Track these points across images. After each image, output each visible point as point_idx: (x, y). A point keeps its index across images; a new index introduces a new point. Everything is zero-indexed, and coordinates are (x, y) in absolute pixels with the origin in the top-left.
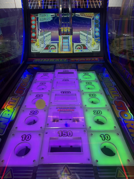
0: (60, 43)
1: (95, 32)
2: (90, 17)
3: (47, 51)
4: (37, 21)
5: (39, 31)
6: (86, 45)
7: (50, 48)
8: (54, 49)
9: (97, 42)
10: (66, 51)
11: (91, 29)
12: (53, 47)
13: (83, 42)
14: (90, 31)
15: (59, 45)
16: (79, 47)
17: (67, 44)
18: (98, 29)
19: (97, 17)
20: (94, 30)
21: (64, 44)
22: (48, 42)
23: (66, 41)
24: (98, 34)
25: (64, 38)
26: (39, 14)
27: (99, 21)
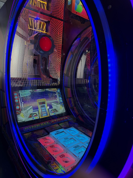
0: (40, 111)
1: (60, 100)
2: (54, 91)
3: (31, 119)
4: (19, 96)
5: (22, 104)
6: (57, 109)
7: (33, 116)
8: (36, 116)
9: (62, 106)
10: (45, 116)
11: (57, 98)
13: (54, 107)
14: (57, 99)
15: (40, 112)
16: (53, 111)
17: (44, 110)
18: (61, 98)
19: (59, 91)
21: (43, 111)
22: (31, 111)
23: (44, 108)
24: (61, 101)
25: (42, 107)
26: (20, 91)
27: (60, 93)
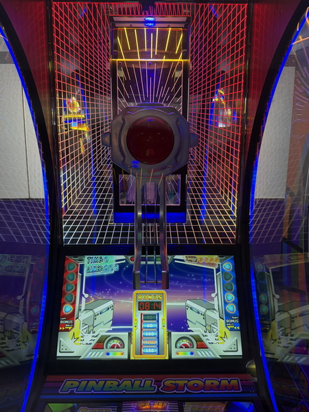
0: (136, 332)
1: (226, 303)
2: (209, 264)
3: (99, 355)
4: (79, 274)
5: (84, 299)
6: (204, 339)
7: (109, 345)
8: (118, 347)
9: (231, 330)
10: (150, 353)
11: (213, 295)
12: (116, 342)
13: (196, 329)
14: (212, 299)
15: (133, 337)
16: (185, 342)
17: (153, 334)
18: (231, 297)
19: (228, 266)
20: (222, 299)
21: (147, 334)
22: (103, 329)
23: (151, 326)
24: (232, 308)
25: (145, 318)
26: (86, 257)
27: (233, 276)
